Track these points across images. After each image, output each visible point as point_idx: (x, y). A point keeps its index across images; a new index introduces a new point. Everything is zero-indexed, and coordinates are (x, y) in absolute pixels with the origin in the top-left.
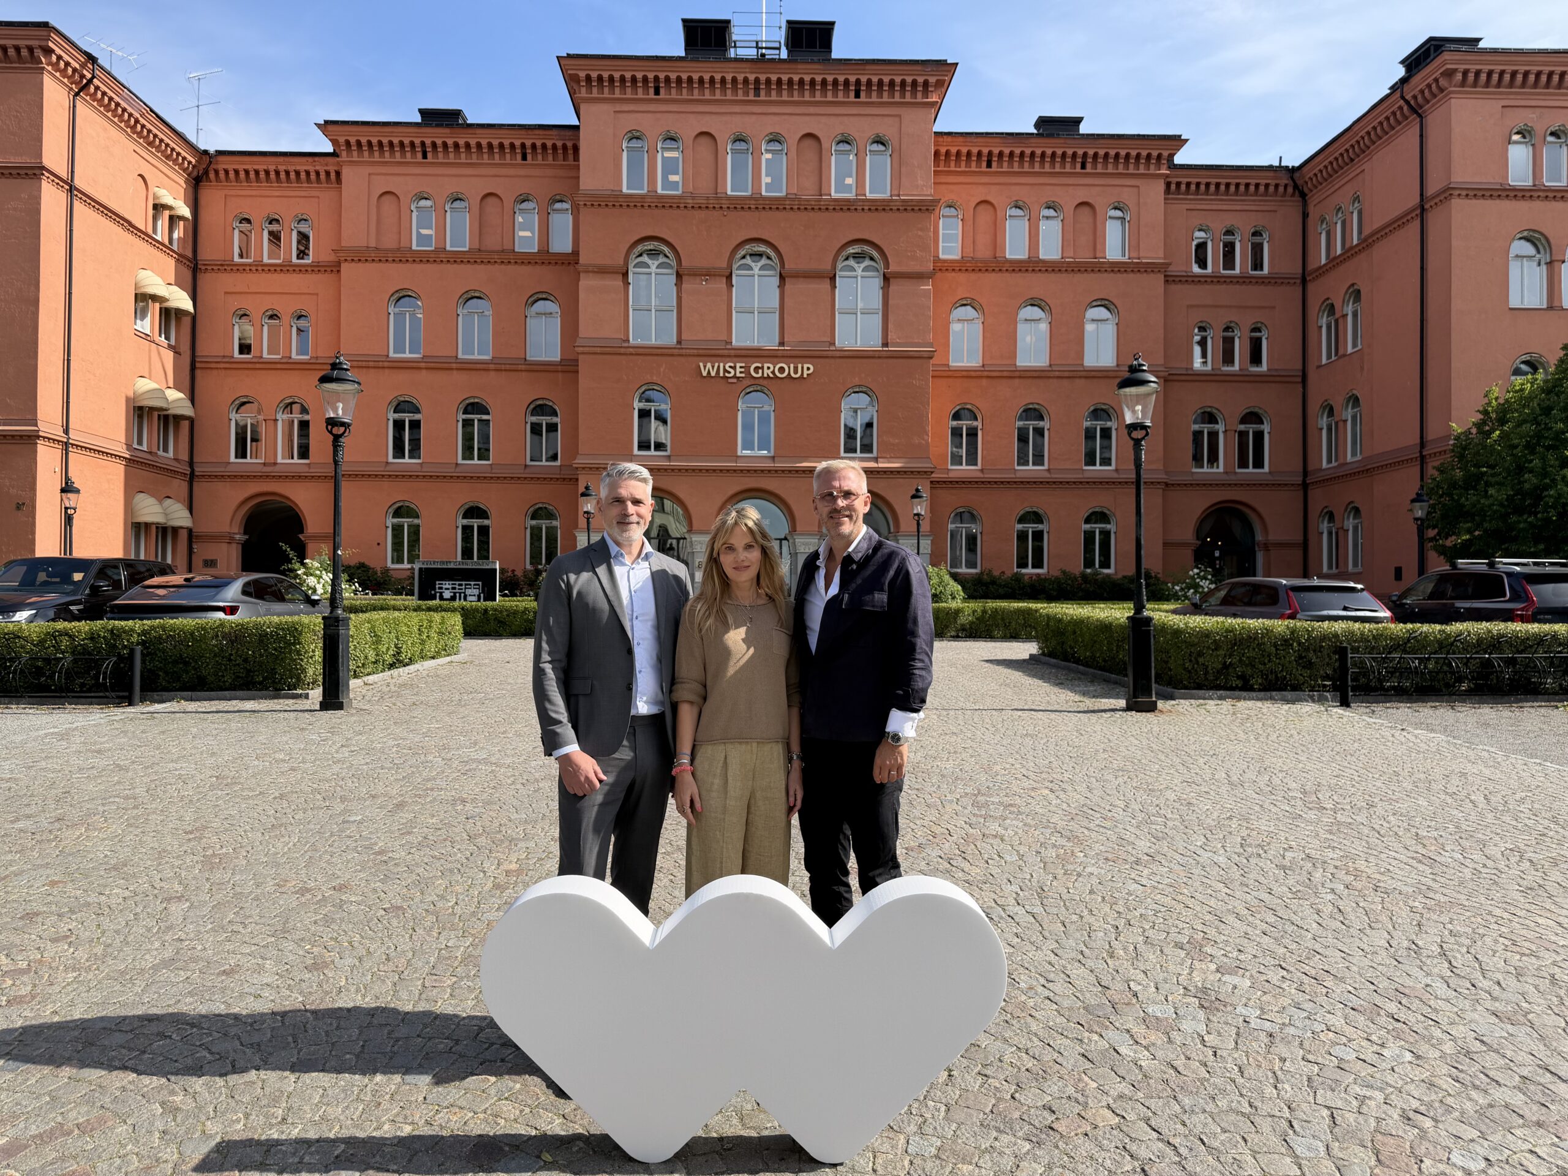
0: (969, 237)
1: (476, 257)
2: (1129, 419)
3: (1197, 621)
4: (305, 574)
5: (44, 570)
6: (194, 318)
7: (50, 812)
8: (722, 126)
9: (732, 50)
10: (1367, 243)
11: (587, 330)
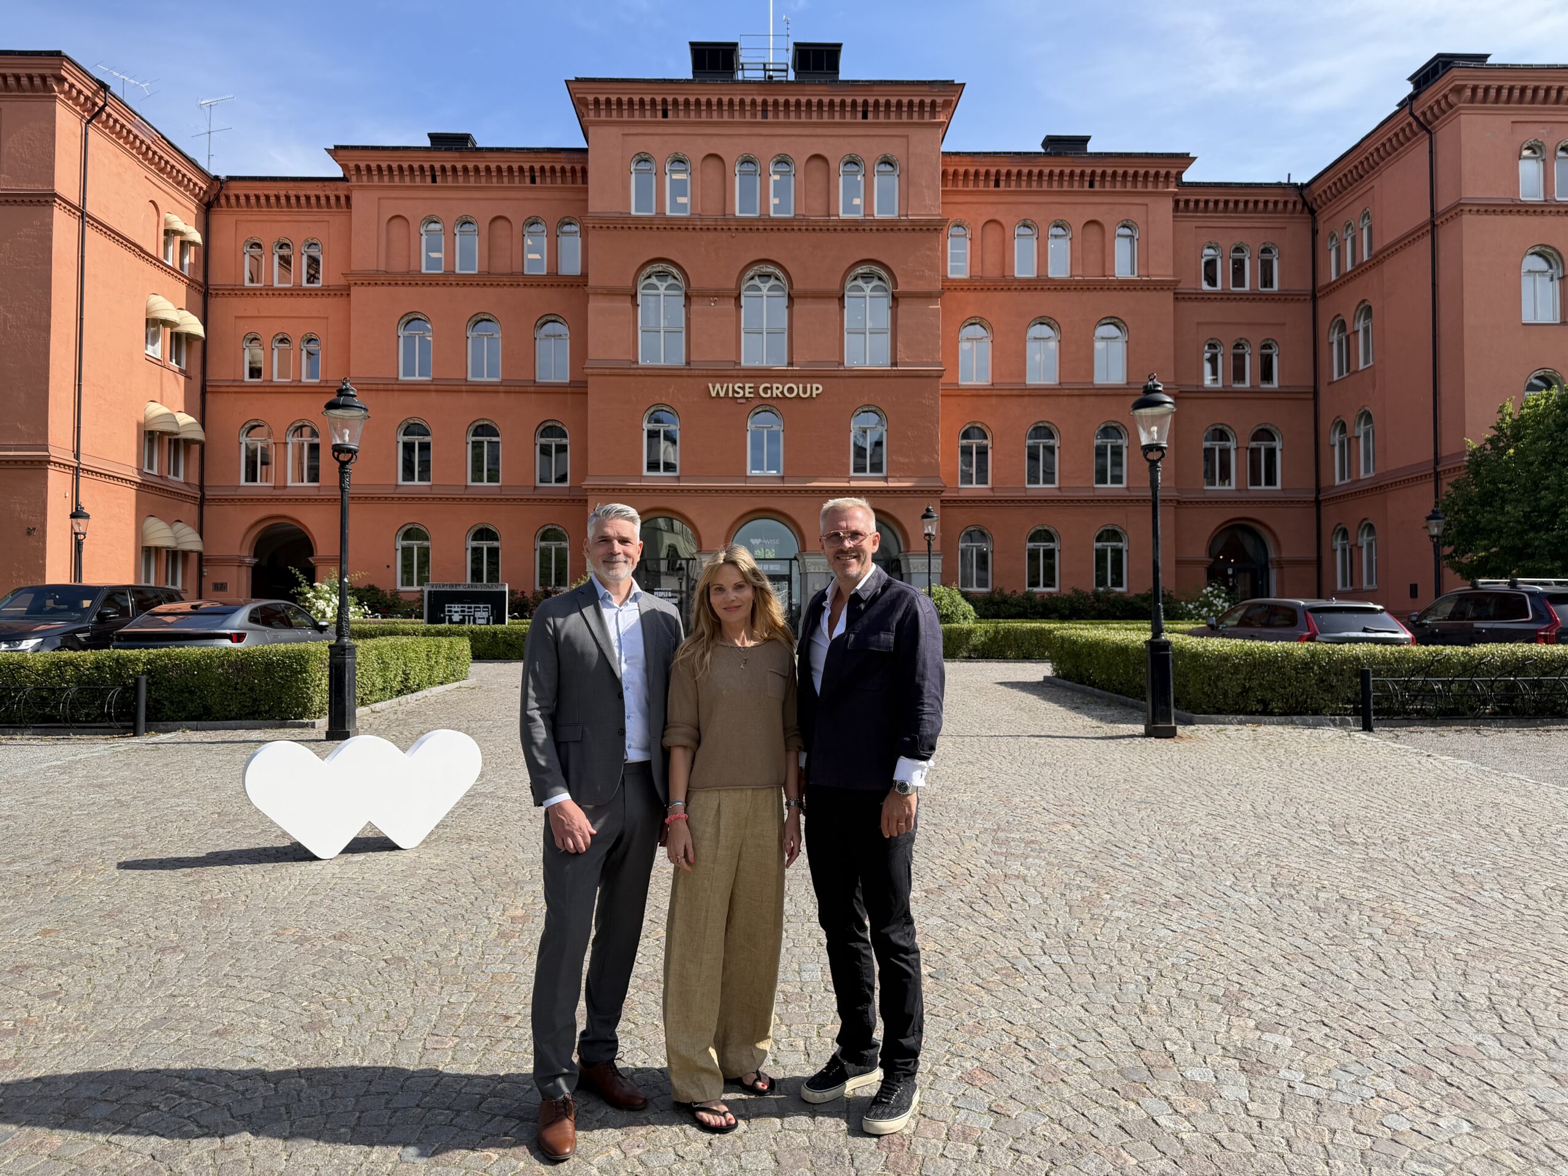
0: (978, 255)
1: (486, 280)
2: (1145, 440)
3: (1216, 644)
4: (314, 597)
5: (51, 598)
6: (205, 342)
7: (47, 853)
8: (731, 148)
9: (740, 73)
10: (1378, 259)
11: (595, 352)
